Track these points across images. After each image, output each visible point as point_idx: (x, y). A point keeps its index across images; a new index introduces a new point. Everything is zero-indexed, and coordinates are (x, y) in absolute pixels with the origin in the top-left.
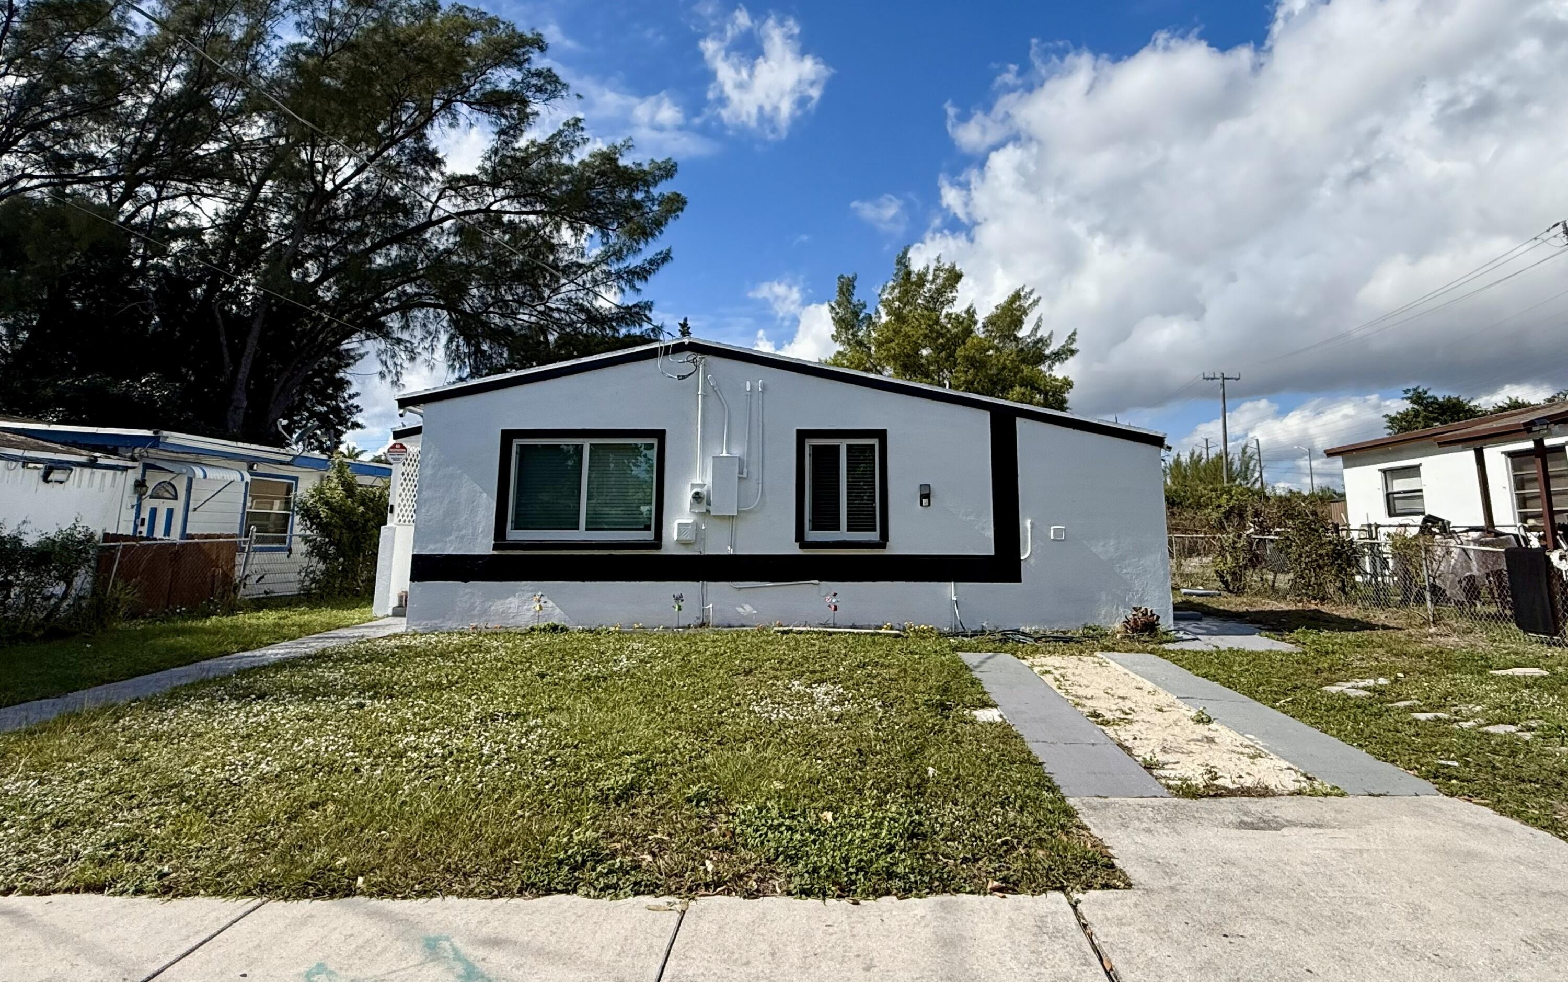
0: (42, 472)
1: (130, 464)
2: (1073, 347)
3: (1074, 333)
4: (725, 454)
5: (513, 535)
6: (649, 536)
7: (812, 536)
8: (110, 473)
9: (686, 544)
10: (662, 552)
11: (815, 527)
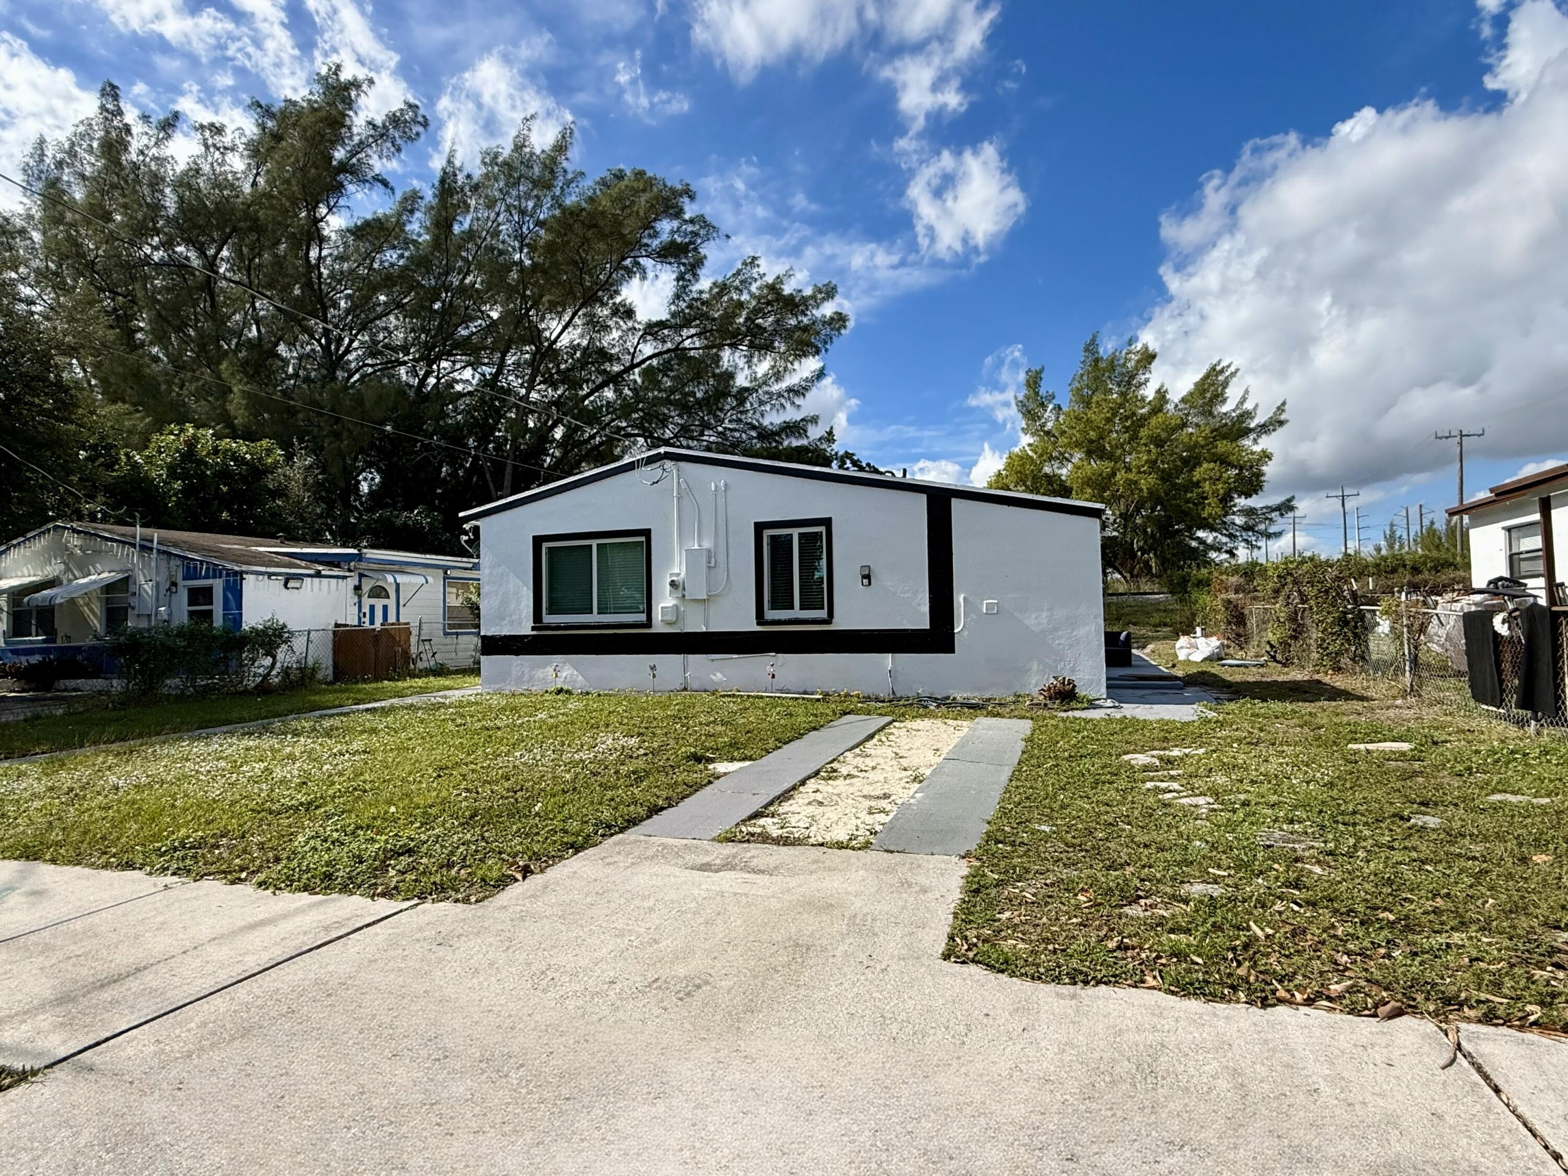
0: (282, 583)
1: (347, 574)
2: (1283, 417)
3: (1284, 404)
4: (696, 547)
5: (548, 619)
6: (642, 617)
7: (770, 614)
8: (334, 581)
9: (670, 624)
10: (653, 631)
11: (773, 607)
